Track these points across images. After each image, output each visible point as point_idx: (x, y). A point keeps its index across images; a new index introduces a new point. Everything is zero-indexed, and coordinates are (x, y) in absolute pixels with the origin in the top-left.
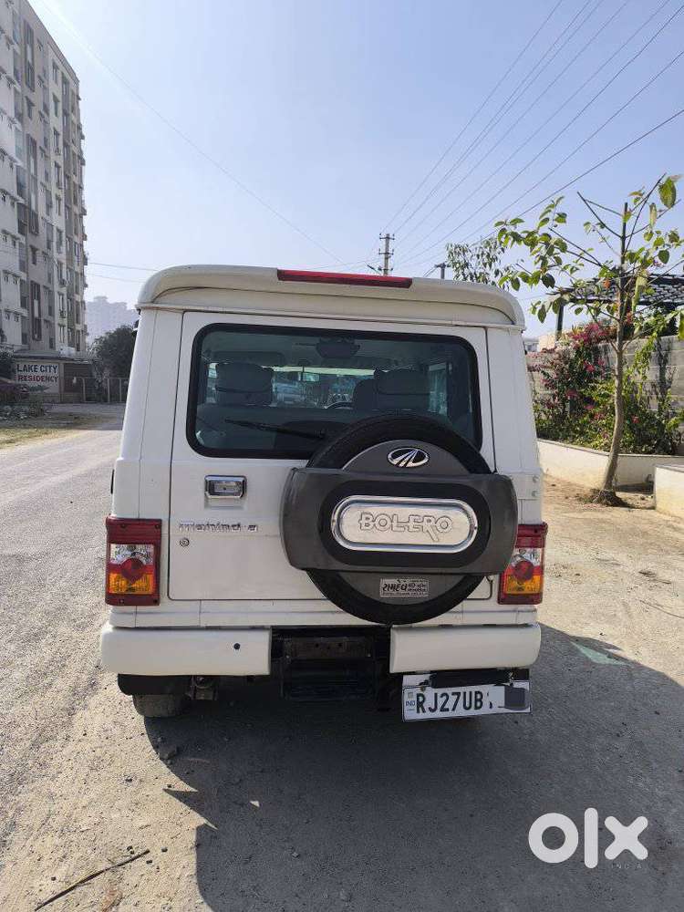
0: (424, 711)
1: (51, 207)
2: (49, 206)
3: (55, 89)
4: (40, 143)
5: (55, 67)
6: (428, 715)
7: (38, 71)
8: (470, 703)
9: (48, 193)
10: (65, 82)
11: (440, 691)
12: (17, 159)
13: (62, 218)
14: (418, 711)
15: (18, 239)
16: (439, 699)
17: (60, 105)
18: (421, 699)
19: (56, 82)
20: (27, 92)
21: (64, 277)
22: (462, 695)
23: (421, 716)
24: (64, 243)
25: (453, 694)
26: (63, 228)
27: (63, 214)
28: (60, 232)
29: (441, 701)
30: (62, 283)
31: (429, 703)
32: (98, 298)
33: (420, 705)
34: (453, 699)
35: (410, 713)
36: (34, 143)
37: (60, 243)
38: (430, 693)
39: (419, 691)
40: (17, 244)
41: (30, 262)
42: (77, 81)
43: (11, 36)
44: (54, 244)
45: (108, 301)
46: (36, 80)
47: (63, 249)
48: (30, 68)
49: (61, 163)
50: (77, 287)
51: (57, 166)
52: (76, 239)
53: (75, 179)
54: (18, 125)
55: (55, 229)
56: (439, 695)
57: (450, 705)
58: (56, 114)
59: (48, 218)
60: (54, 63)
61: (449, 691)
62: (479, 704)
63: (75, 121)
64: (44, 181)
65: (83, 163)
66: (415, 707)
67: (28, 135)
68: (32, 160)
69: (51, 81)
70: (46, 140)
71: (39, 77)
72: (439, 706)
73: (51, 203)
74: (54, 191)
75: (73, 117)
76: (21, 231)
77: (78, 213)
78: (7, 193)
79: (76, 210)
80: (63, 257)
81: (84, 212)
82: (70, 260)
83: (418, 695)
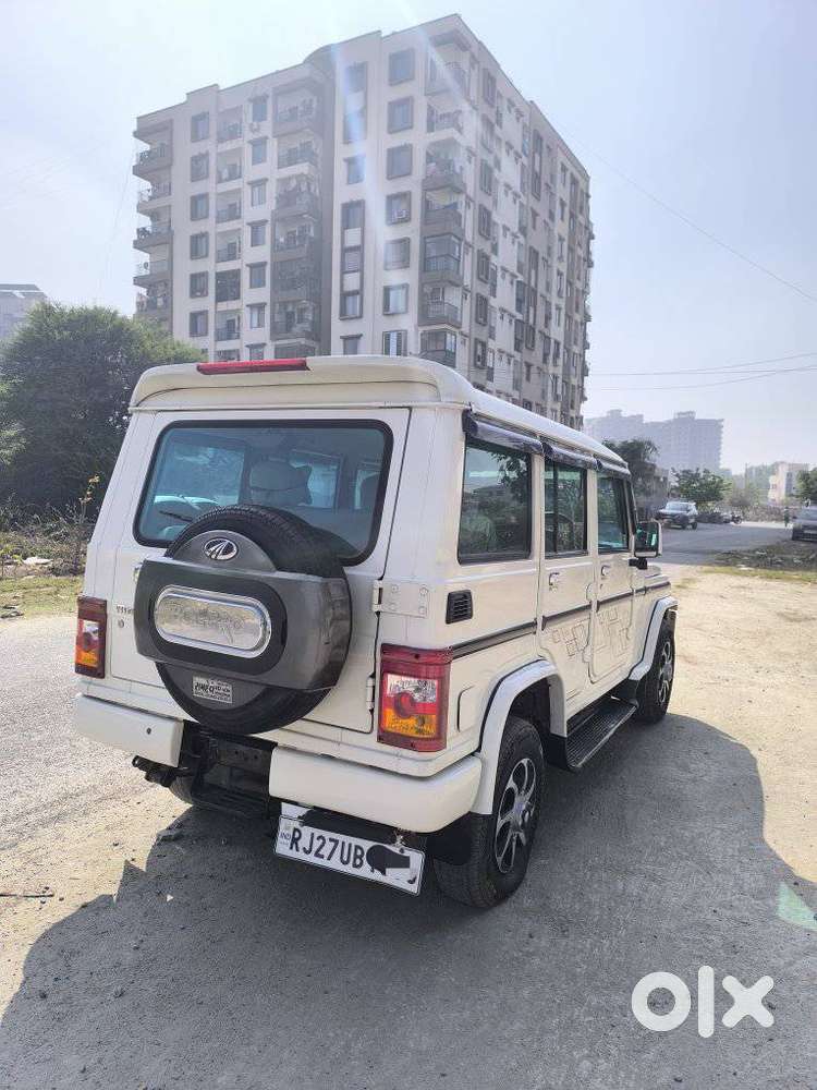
0: (297, 850)
1: (550, 318)
2: (548, 318)
3: (563, 192)
4: (542, 253)
5: (564, 169)
6: (301, 856)
7: (545, 178)
8: (349, 857)
9: (548, 304)
10: (574, 182)
11: (318, 832)
12: (518, 274)
13: (562, 329)
14: (291, 848)
15: (513, 356)
16: (315, 841)
17: (567, 209)
18: (297, 835)
19: (564, 184)
20: (532, 202)
21: (559, 392)
22: (340, 844)
23: (293, 854)
24: (561, 356)
25: (331, 840)
26: (561, 339)
27: (562, 323)
28: (557, 343)
29: (317, 843)
30: (556, 398)
31: (304, 842)
32: (612, 412)
33: (295, 841)
34: (329, 846)
35: (282, 847)
36: (536, 253)
37: (556, 355)
38: (307, 831)
39: (296, 824)
40: (512, 362)
41: (524, 378)
42: (587, 178)
43: (520, 150)
44: (551, 357)
45: (623, 414)
46: (543, 187)
47: (560, 362)
48: (537, 177)
49: (564, 270)
50: (573, 401)
51: (560, 274)
52: (576, 349)
53: (579, 285)
54: (522, 239)
55: (552, 341)
56: (316, 836)
57: (325, 851)
58: (562, 218)
59: (546, 331)
60: (563, 165)
61: (328, 835)
62: (358, 862)
63: (583, 223)
64: (544, 293)
65: (590, 264)
66: (289, 842)
67: (531, 248)
68: (533, 272)
69: (559, 185)
70: (549, 248)
71: (547, 184)
72: (314, 849)
73: (550, 313)
74: (554, 300)
75: (581, 218)
76: (517, 348)
77: (579, 320)
78: (505, 311)
79: (578, 317)
80: (559, 371)
81: (587, 318)
82: (567, 373)
83: (295, 830)
